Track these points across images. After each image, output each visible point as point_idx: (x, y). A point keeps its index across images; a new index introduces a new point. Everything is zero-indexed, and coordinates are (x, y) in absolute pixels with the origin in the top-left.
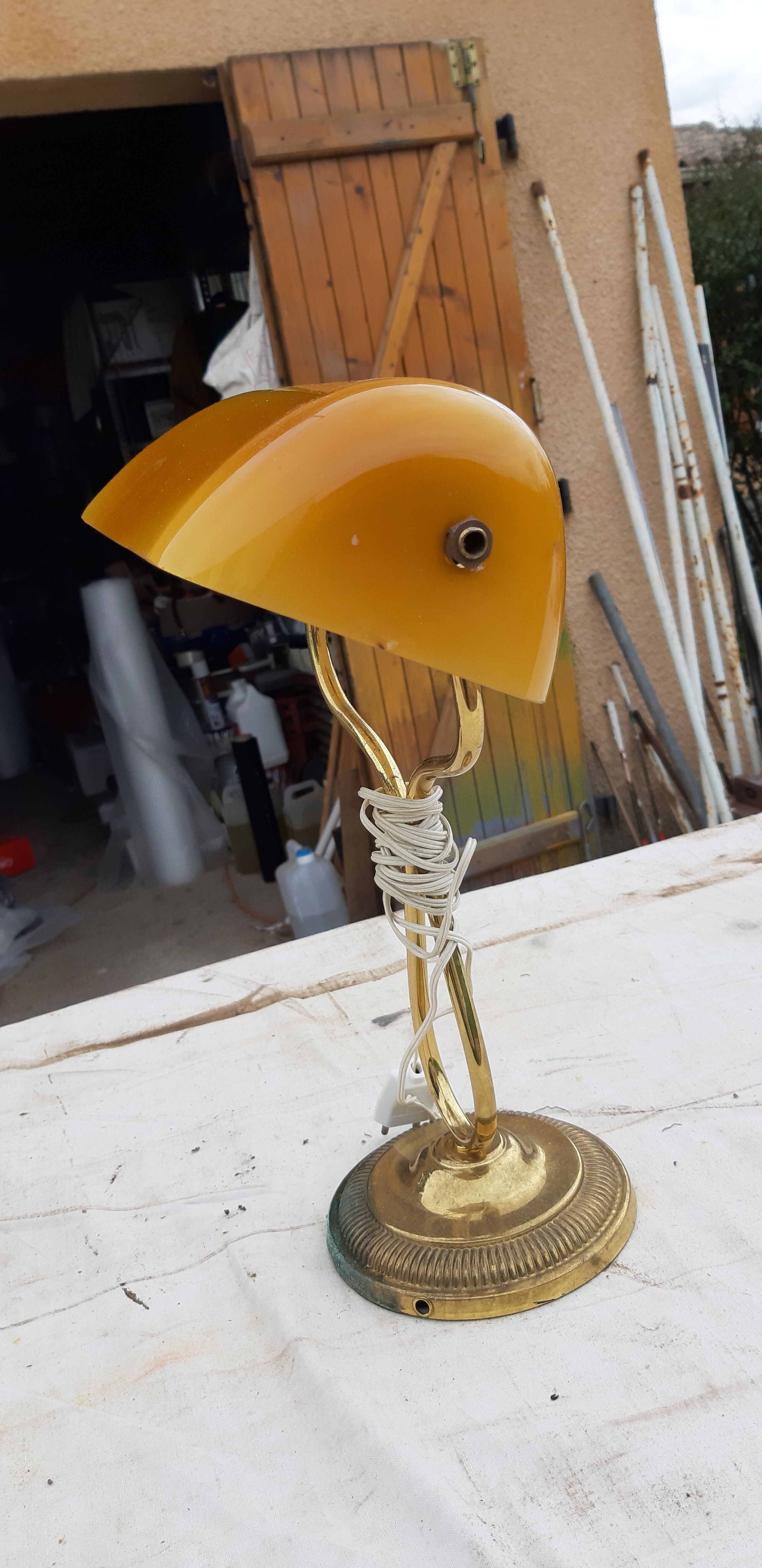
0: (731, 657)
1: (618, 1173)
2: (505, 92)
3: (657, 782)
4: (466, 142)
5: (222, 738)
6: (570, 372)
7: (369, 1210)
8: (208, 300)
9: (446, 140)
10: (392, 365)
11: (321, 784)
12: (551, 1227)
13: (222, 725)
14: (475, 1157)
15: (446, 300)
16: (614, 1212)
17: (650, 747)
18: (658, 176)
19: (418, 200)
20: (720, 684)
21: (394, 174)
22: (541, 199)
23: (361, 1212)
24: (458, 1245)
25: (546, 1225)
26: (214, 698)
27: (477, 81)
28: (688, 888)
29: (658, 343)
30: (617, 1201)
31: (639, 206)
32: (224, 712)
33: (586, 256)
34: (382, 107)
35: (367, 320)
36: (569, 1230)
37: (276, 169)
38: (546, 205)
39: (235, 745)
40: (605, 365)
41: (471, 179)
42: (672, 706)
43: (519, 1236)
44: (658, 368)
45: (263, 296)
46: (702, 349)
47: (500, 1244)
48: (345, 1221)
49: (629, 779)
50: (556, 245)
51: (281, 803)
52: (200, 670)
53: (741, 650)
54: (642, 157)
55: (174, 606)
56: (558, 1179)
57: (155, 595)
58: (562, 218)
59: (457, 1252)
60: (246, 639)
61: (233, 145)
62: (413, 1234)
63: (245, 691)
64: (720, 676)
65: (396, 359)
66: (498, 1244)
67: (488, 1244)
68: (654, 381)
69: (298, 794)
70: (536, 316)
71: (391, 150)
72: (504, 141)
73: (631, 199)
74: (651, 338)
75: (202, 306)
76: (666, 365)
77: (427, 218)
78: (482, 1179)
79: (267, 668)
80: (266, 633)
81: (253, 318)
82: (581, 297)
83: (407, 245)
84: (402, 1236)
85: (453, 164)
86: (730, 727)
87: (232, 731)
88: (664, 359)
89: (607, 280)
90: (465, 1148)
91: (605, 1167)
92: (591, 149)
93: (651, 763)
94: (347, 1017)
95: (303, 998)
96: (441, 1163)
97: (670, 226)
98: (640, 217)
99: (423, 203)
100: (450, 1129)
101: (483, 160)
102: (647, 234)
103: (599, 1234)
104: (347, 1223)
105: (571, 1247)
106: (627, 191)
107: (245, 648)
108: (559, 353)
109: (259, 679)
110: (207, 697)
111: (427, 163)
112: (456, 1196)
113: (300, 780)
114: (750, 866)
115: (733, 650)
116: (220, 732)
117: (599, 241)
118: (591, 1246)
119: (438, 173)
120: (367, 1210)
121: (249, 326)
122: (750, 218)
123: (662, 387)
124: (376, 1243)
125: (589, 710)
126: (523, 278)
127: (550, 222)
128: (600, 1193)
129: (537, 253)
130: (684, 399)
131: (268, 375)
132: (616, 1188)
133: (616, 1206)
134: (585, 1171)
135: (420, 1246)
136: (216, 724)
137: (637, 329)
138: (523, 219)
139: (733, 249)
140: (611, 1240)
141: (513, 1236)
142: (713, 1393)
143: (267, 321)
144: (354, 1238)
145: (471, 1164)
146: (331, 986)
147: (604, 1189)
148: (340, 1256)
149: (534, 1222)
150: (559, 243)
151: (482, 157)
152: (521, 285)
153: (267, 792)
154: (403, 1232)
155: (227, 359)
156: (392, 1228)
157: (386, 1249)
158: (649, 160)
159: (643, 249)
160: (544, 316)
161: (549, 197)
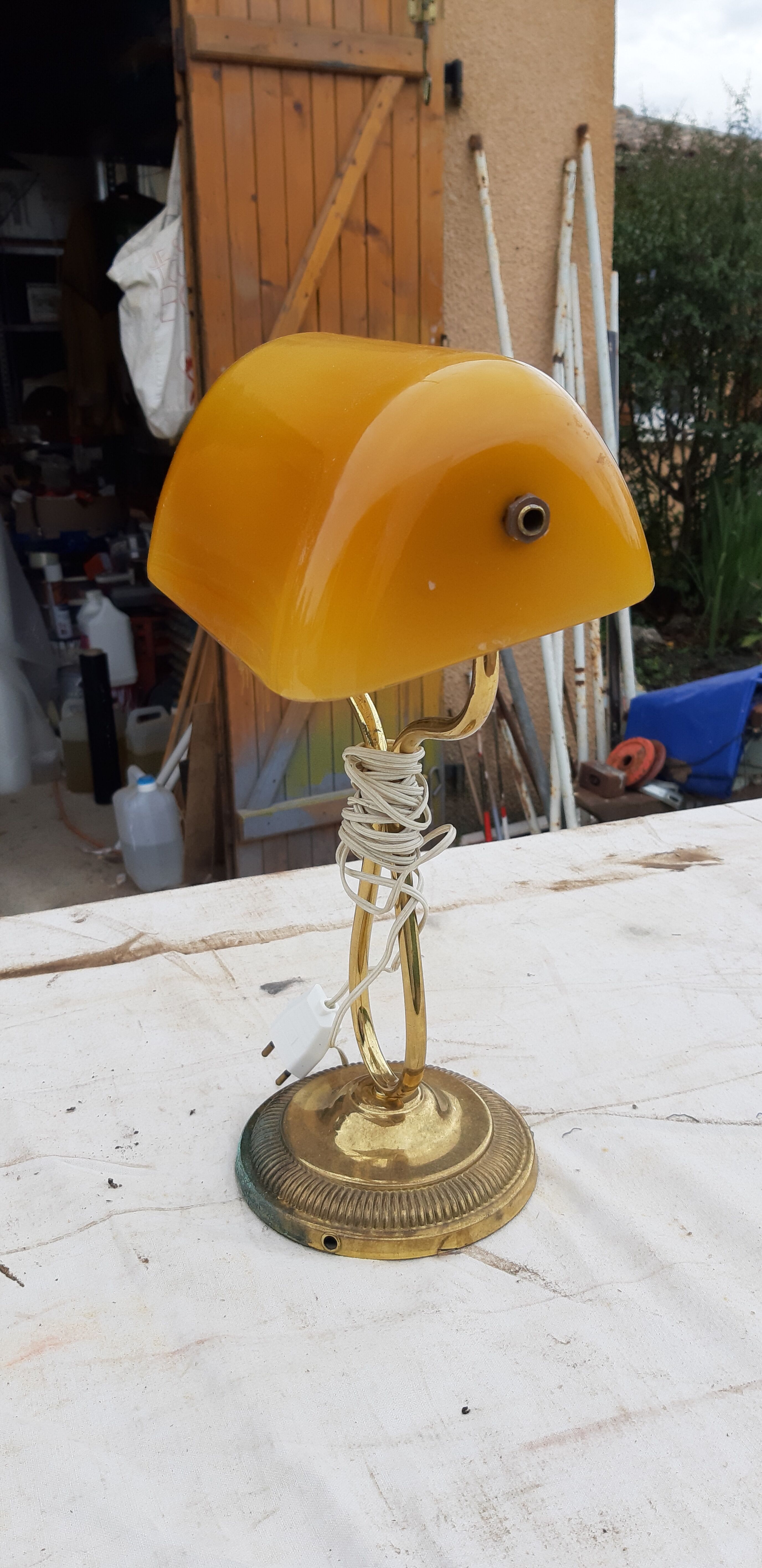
0: (593, 646)
1: (524, 1135)
2: (458, 37)
3: (506, 757)
4: (413, 80)
5: (67, 648)
6: (480, 335)
7: (284, 1144)
8: (113, 189)
9: (394, 73)
10: (307, 295)
11: (169, 711)
12: (461, 1180)
13: (69, 634)
14: (392, 1104)
15: (370, 238)
16: (519, 1171)
17: (504, 722)
18: (593, 154)
19: (356, 130)
20: (579, 670)
21: (335, 98)
22: (477, 153)
23: (275, 1145)
24: (370, 1188)
25: (457, 1177)
26: (65, 606)
27: (433, 19)
28: (580, 884)
29: (569, 322)
30: (523, 1161)
31: (571, 180)
32: (74, 621)
33: (512, 220)
34: (334, 26)
35: (287, 243)
36: (478, 1185)
37: (216, 67)
38: (482, 161)
39: (83, 658)
40: (516, 334)
41: (412, 119)
42: (530, 684)
43: (430, 1185)
44: (566, 347)
45: (183, 198)
46: (610, 335)
47: (412, 1191)
48: (258, 1153)
49: (480, 750)
50: (486, 204)
51: (125, 725)
52: (54, 574)
53: (603, 640)
54: (581, 132)
55: (33, 502)
56: (470, 1135)
57: (14, 488)
58: (495, 177)
59: (369, 1194)
60: (106, 549)
61: (174, 33)
62: (328, 1172)
63: (100, 604)
64: (581, 663)
65: (311, 290)
66: (409, 1191)
67: (400, 1189)
68: (560, 359)
69: (142, 719)
70: (455, 272)
71: (337, 71)
72: (450, 87)
73: (564, 172)
74: (563, 316)
75: (103, 194)
76: (574, 346)
77: (362, 150)
78: (398, 1127)
79: (125, 584)
80: (128, 546)
81: (169, 218)
82: (502, 262)
83: (338, 174)
84: (316, 1172)
85: (396, 100)
86: (582, 714)
87: (79, 642)
88: (573, 339)
89: (529, 249)
90: (384, 1095)
91: (513, 1128)
92: (533, 112)
93: (503, 737)
94: (233, 979)
95: (186, 954)
96: (359, 1107)
97: (598, 206)
98: (571, 192)
99: (361, 133)
100: (372, 1075)
101: (427, 103)
102: (575, 211)
103: (504, 1191)
104: (260, 1154)
105: (478, 1201)
106: (562, 162)
107: (105, 559)
108: (472, 314)
109: (117, 593)
110: (57, 604)
111: (371, 92)
112: (372, 1140)
113: (145, 704)
114: (639, 869)
115: (596, 639)
116: (66, 641)
117: (527, 207)
118: (497, 1201)
119: (380, 105)
120: (281, 1144)
121: (163, 227)
122: (661, 212)
123: (567, 367)
124: (289, 1177)
125: (451, 677)
126: (448, 231)
127: (483, 179)
128: (508, 1152)
129: (466, 208)
130: (586, 383)
131: (177, 281)
132: (523, 1149)
133: (521, 1166)
134: (495, 1129)
135: (333, 1184)
136: (63, 632)
137: (552, 305)
138: (456, 171)
139: (642, 240)
140: (515, 1198)
141: (424, 1185)
142: (625, 1416)
143: (183, 224)
144: (266, 1170)
145: (390, 1111)
146: (216, 944)
147: (512, 1149)
148: (250, 1185)
149: (445, 1173)
150: (489, 202)
151: (427, 99)
152: (446, 238)
153: (111, 711)
154: (318, 1169)
155: (135, 257)
156: (307, 1164)
157: (299, 1183)
158: (587, 136)
159: (569, 225)
160: (463, 274)
161: (486, 153)
